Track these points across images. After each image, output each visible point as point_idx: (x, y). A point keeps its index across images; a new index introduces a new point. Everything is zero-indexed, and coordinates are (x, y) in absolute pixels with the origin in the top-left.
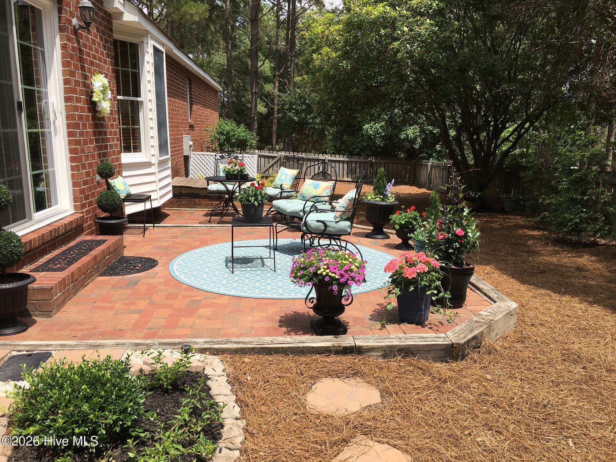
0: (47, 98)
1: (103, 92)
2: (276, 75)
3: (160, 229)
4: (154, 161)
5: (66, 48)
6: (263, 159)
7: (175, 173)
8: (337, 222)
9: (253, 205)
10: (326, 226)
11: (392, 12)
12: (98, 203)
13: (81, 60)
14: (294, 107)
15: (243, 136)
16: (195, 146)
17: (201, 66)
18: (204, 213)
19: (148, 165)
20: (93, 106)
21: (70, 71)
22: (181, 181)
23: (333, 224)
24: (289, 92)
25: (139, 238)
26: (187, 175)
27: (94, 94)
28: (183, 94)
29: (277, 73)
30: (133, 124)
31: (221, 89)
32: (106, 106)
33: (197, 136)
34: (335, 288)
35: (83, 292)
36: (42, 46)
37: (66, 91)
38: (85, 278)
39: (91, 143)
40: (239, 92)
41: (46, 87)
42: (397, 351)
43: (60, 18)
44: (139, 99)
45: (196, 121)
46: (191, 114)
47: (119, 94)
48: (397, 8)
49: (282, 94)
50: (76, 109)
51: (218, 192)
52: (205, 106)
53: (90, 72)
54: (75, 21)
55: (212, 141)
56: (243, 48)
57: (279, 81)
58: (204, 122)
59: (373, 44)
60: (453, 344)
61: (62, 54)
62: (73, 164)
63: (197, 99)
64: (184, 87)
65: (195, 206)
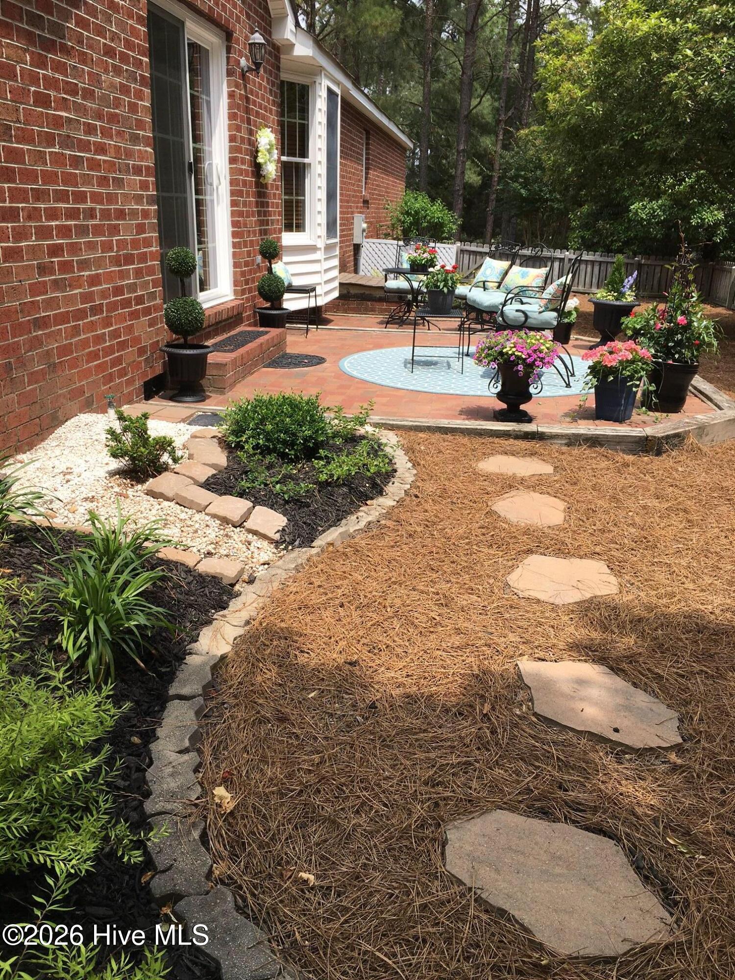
0: (211, 158)
1: (269, 151)
2: (500, 121)
3: (324, 332)
4: (321, 244)
5: (234, 96)
6: (466, 257)
7: (343, 268)
8: (540, 312)
9: (442, 291)
10: (526, 316)
11: (671, 26)
12: (259, 291)
13: (247, 111)
14: (523, 173)
15: (438, 218)
16: (369, 232)
17: (382, 109)
18: (379, 320)
19: (313, 249)
20: (258, 168)
21: (237, 125)
22: (350, 278)
23: (536, 315)
24: (516, 149)
25: (302, 339)
26: (356, 271)
27: (259, 154)
28: (358, 153)
29: (503, 117)
30: (297, 194)
31: (411, 146)
32: (271, 170)
33: (373, 217)
34: (520, 367)
35: (250, 379)
36: (208, 94)
37: (232, 150)
38: (251, 365)
39: (253, 217)
40: (438, 150)
41: (210, 146)
42: (583, 440)
43: (228, 58)
44: (306, 161)
45: (373, 194)
46: (366, 183)
47: (283, 154)
48: (678, 20)
49: (506, 153)
50: (241, 172)
51: (400, 292)
52: (386, 171)
53: (255, 126)
54: (243, 62)
55: (393, 225)
56: (450, 76)
57: (505, 129)
58: (383, 196)
59: (638, 76)
60: (648, 437)
61: (229, 104)
62: (235, 240)
63: (376, 162)
64: (359, 143)
65: (366, 311)
